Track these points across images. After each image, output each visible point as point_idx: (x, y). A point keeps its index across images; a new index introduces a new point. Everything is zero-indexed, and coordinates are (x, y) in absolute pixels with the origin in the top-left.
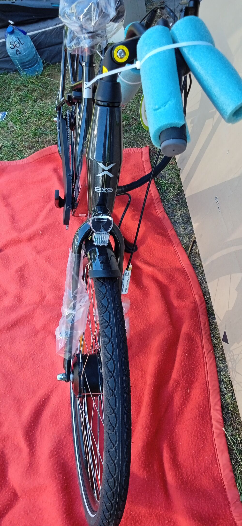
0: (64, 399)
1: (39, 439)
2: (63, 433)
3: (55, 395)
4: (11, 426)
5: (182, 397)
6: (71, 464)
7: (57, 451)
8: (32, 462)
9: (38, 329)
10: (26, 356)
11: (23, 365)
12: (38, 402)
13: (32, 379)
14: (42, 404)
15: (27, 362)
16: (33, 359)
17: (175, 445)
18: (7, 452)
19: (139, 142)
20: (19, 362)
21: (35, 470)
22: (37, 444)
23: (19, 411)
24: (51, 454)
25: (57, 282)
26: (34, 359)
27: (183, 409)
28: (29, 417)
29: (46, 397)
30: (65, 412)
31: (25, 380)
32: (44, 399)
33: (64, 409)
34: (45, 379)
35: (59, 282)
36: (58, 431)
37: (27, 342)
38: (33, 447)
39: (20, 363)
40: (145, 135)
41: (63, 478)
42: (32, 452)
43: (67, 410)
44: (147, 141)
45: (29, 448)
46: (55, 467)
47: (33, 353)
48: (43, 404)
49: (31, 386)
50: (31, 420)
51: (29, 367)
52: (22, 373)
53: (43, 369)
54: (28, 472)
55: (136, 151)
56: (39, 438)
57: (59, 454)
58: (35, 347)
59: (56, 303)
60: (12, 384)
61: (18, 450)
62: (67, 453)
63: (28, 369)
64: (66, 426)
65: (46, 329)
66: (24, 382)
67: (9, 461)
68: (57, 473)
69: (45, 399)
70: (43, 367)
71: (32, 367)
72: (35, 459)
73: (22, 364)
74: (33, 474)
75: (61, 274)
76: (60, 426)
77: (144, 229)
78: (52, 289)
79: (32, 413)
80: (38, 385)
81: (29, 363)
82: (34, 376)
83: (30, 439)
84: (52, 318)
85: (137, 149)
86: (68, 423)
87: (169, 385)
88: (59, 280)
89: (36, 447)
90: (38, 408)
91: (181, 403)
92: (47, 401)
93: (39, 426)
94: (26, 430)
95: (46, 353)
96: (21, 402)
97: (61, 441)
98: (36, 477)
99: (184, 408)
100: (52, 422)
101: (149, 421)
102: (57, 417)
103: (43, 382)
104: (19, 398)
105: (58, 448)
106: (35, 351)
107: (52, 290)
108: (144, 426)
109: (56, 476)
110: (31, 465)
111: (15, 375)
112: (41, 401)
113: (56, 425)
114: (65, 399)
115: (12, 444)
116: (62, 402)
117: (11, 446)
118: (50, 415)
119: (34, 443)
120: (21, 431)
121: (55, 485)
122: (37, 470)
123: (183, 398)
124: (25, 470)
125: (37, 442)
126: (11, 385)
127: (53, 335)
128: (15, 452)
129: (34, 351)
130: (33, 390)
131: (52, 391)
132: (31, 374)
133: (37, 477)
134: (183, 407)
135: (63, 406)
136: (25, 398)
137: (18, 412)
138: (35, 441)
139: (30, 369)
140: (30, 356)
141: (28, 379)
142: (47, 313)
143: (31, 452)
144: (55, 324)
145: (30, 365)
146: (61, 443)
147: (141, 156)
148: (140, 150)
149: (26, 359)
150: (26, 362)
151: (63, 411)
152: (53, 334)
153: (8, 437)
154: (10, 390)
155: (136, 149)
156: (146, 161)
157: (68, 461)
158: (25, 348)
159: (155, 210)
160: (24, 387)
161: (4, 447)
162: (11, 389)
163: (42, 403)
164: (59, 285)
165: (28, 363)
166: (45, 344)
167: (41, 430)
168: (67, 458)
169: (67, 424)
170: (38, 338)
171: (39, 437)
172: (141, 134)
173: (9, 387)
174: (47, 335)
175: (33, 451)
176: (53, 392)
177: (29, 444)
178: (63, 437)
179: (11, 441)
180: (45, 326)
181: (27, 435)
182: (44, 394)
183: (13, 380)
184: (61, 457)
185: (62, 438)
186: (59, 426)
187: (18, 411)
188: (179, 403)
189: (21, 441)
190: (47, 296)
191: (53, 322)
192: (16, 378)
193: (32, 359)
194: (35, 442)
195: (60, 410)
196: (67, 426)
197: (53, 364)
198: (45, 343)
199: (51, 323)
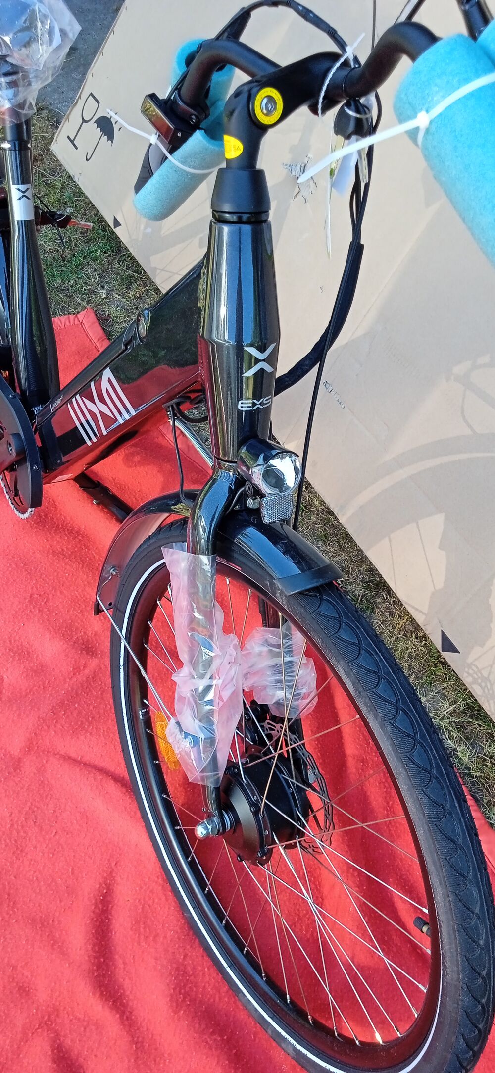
0: (147, 880)
1: (127, 984)
2: (178, 949)
3: (122, 879)
4: (55, 984)
5: (382, 785)
6: (221, 1004)
7: (183, 991)
8: (138, 1038)
9: (16, 754)
10: (17, 821)
11: (19, 843)
12: (93, 908)
13: (54, 864)
14: (103, 908)
15: (25, 832)
16: (35, 823)
17: (409, 881)
18: (69, 1042)
19: (65, 302)
20: (5, 841)
21: (153, 1051)
22: (128, 996)
23: (57, 945)
24: (174, 1004)
25: (15, 641)
26: (38, 821)
27: (393, 808)
28: (90, 947)
29: (105, 891)
30: (162, 906)
31: (37, 873)
32: (102, 898)
33: (156, 900)
34: (83, 855)
35: (20, 639)
36: (166, 951)
37: (6, 791)
38: (125, 1006)
39: (8, 841)
40: (72, 286)
41: (222, 1040)
42: (127, 1018)
43: (164, 898)
44: (83, 299)
45: (117, 1012)
46: (197, 1026)
47: (29, 808)
48: (105, 908)
49: (59, 881)
50: (95, 952)
51: (34, 842)
52: (23, 860)
53: (68, 836)
54: (140, 1062)
55: (68, 323)
56: (127, 981)
57: (189, 995)
58: (28, 795)
59: (34, 686)
60: (12, 892)
61: (93, 1028)
62: (204, 987)
63: (35, 847)
64: (177, 932)
65: (36, 748)
66: (37, 879)
67: (81, 1060)
68: (207, 1037)
69: (105, 896)
70: (65, 831)
71: (41, 840)
72: (141, 1029)
73: (16, 841)
74: (153, 1062)
75: (16, 621)
76: (165, 937)
77: (162, 479)
78: (11, 659)
79: (91, 936)
80: (73, 874)
81: (29, 835)
82: (55, 857)
83: (110, 992)
84: (44, 721)
85: (69, 318)
86: (179, 923)
87: (349, 771)
88: (17, 633)
89: (131, 1004)
90: (97, 920)
91: (385, 797)
92: (109, 898)
93: (117, 957)
94: (95, 977)
95: (58, 800)
96: (51, 922)
97: (182, 967)
98: (165, 1063)
99: (392, 804)
100: (142, 937)
101: (349, 853)
102: (149, 922)
103: (83, 862)
104: (41, 917)
105: (182, 985)
106: (32, 804)
107: (12, 661)
108: (345, 868)
109: (207, 1042)
110: (139, 1045)
111: (10, 871)
112: (98, 902)
113: (155, 940)
114: (149, 878)
115: (71, 1020)
116: (144, 888)
117: (72, 1026)
118: (132, 924)
119: (123, 997)
120: (85, 984)
121: (216, 1062)
122: (156, 1049)
123: (384, 785)
124: (133, 1060)
125: (128, 993)
126: (9, 895)
127: (58, 756)
128: (88, 1034)
129: (29, 804)
130: (67, 887)
131: (111, 873)
132: (46, 855)
133: (167, 1063)
134: (391, 802)
135: (151, 895)
136: (56, 910)
137: (56, 947)
138: (122, 991)
139: (38, 845)
140: (26, 819)
141: (43, 869)
142: (24, 713)
143: (125, 1018)
144: (55, 732)
145: (36, 837)
146: (184, 972)
147: (83, 332)
148: (76, 320)
149: (20, 828)
150: (22, 834)
151: (156, 906)
152: (56, 754)
153: (56, 1010)
154: (13, 907)
155: (66, 320)
156: (99, 340)
157: (214, 1001)
158: (5, 806)
159: (163, 436)
160: (43, 888)
161: (58, 1035)
162: (14, 903)
163: (101, 907)
164: (22, 645)
165: (27, 835)
166: (48, 782)
167: (124, 963)
168: (209, 996)
169: (177, 928)
170: (27, 773)
171: (127, 979)
172: (61, 287)
173: (8, 900)
174: (44, 762)
175: (128, 1014)
176: (114, 875)
177: (113, 1004)
178: (182, 957)
179: (66, 1016)
180: (32, 743)
181: (100, 987)
182: (98, 886)
183: (9, 884)
184: (195, 1000)
185: (181, 960)
186: (162, 939)
187: (53, 945)
188: (380, 799)
189: (91, 1006)
190: (5, 677)
191: (49, 727)
192: (15, 877)
193: (32, 823)
194: (121, 994)
195: (150, 906)
196: (179, 931)
197: (87, 816)
198: (47, 779)
199: (43, 733)
